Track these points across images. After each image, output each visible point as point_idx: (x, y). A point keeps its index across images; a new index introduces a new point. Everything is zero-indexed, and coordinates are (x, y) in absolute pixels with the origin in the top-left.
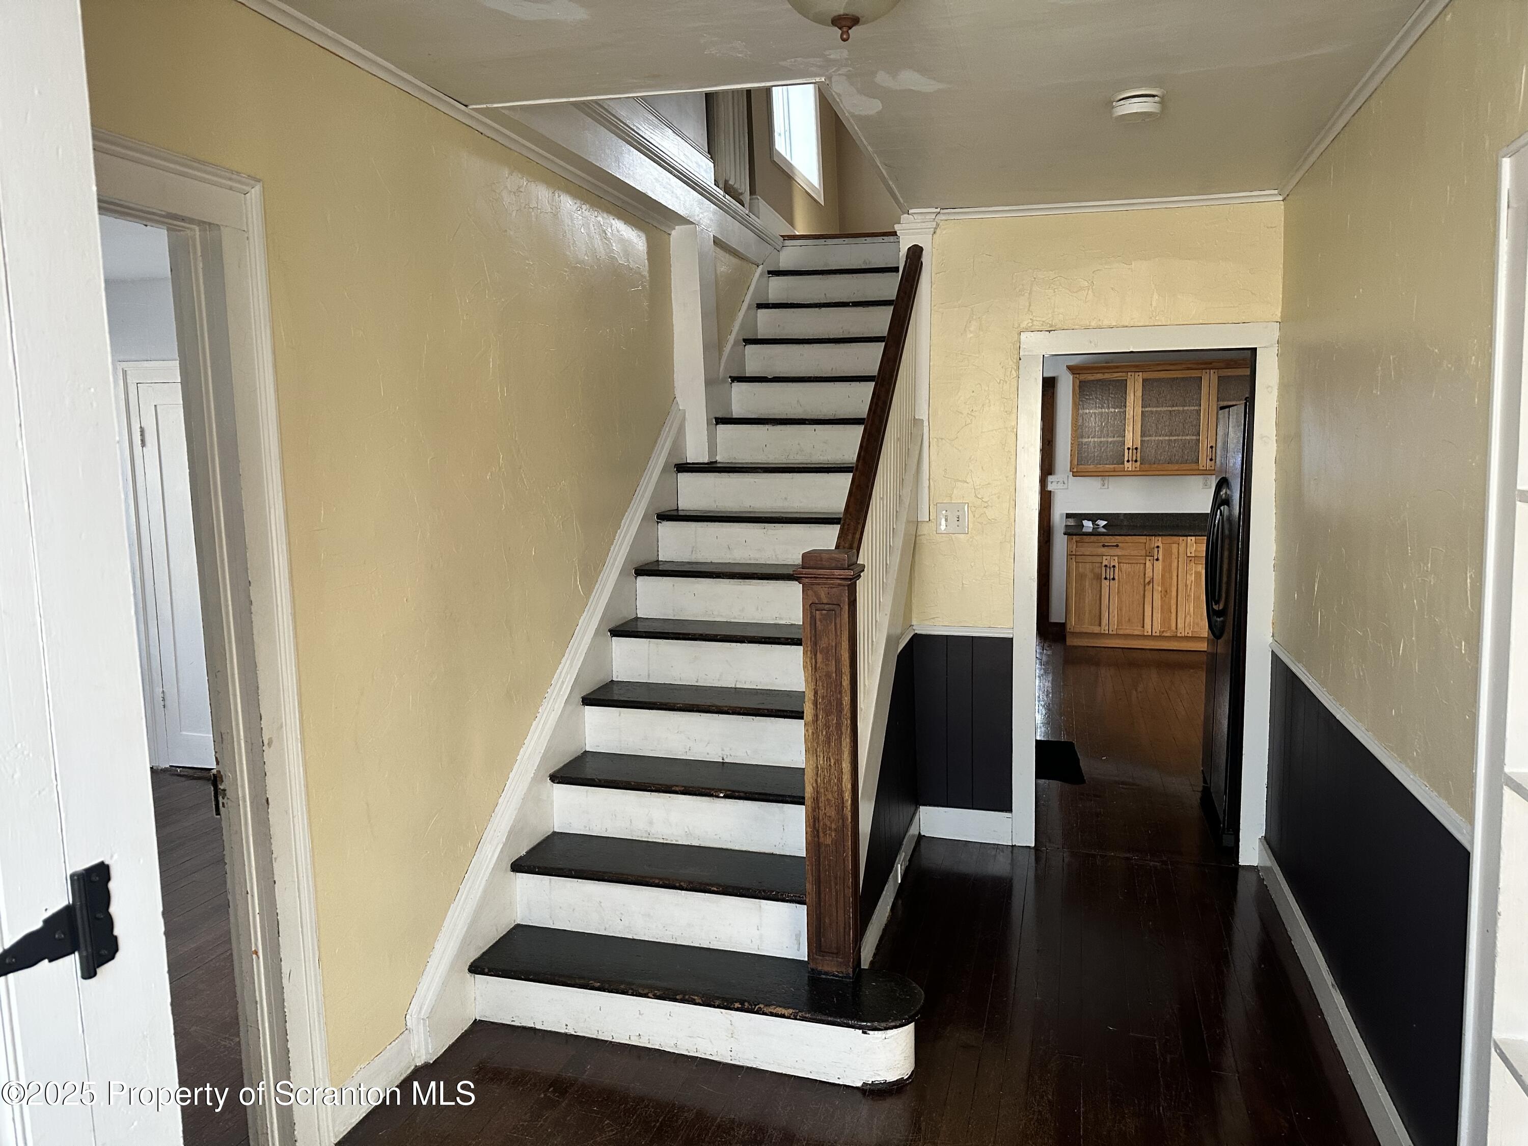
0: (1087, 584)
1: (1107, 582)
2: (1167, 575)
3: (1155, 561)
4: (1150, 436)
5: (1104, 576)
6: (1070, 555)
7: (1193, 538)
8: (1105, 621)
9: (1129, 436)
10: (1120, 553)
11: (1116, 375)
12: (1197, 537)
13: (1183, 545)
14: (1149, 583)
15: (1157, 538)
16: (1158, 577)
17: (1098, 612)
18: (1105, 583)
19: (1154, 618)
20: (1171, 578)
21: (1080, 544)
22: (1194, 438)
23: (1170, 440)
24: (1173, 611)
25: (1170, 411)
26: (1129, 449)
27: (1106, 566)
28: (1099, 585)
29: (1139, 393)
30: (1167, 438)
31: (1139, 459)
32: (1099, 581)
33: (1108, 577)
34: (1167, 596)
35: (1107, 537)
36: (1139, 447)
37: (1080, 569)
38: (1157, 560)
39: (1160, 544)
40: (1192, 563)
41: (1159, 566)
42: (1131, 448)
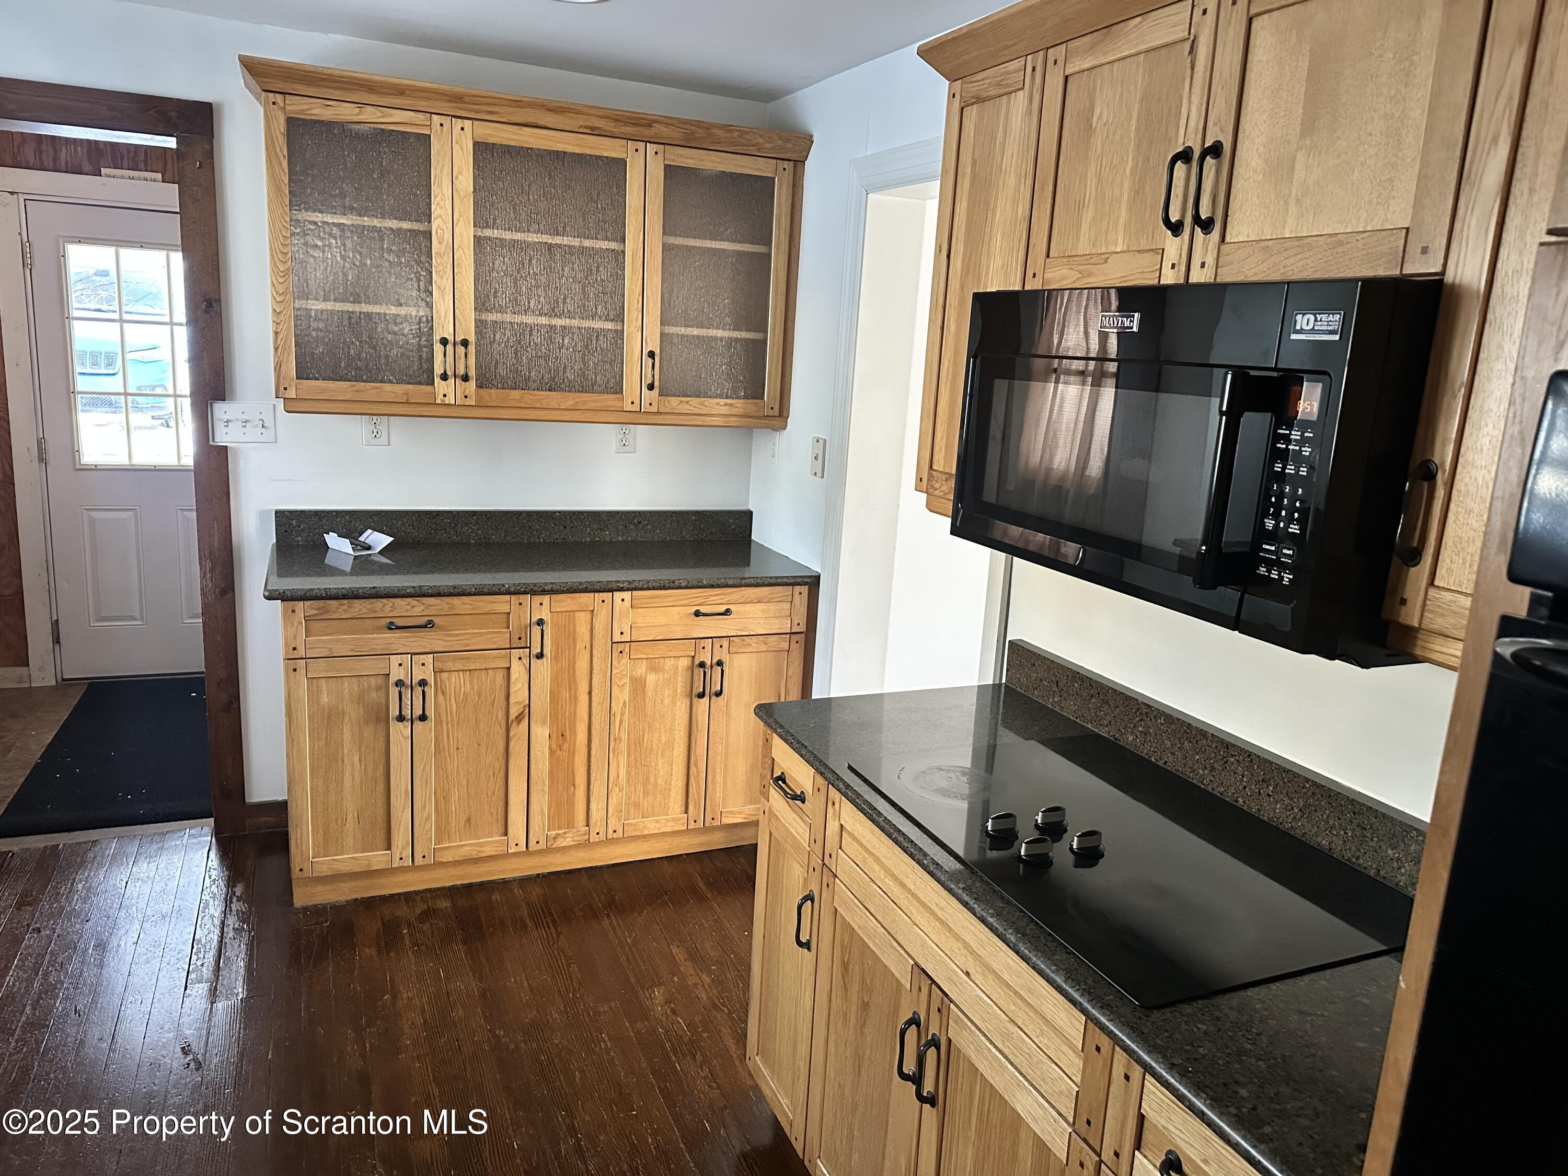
0: (347, 737)
1: (405, 728)
2: (565, 694)
3: (533, 660)
4: (501, 311)
5: (394, 711)
6: (292, 659)
7: (627, 595)
8: (401, 836)
9: (442, 305)
10: (439, 646)
11: (399, 116)
12: (635, 593)
13: (604, 612)
14: (519, 718)
15: (537, 599)
16: (541, 701)
17: (381, 811)
18: (399, 731)
19: (534, 807)
20: (574, 699)
21: (315, 625)
22: (609, 326)
23: (552, 328)
24: (581, 780)
25: (550, 247)
26: (444, 342)
27: (399, 683)
28: (382, 741)
29: (466, 181)
30: (543, 320)
31: (472, 373)
32: (382, 726)
33: (407, 713)
34: (566, 746)
35: (398, 600)
36: (472, 339)
37: (325, 699)
38: (540, 656)
39: (545, 614)
40: (625, 660)
41: (543, 669)
42: (451, 339)
